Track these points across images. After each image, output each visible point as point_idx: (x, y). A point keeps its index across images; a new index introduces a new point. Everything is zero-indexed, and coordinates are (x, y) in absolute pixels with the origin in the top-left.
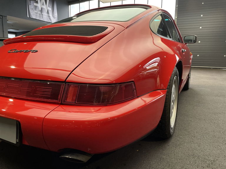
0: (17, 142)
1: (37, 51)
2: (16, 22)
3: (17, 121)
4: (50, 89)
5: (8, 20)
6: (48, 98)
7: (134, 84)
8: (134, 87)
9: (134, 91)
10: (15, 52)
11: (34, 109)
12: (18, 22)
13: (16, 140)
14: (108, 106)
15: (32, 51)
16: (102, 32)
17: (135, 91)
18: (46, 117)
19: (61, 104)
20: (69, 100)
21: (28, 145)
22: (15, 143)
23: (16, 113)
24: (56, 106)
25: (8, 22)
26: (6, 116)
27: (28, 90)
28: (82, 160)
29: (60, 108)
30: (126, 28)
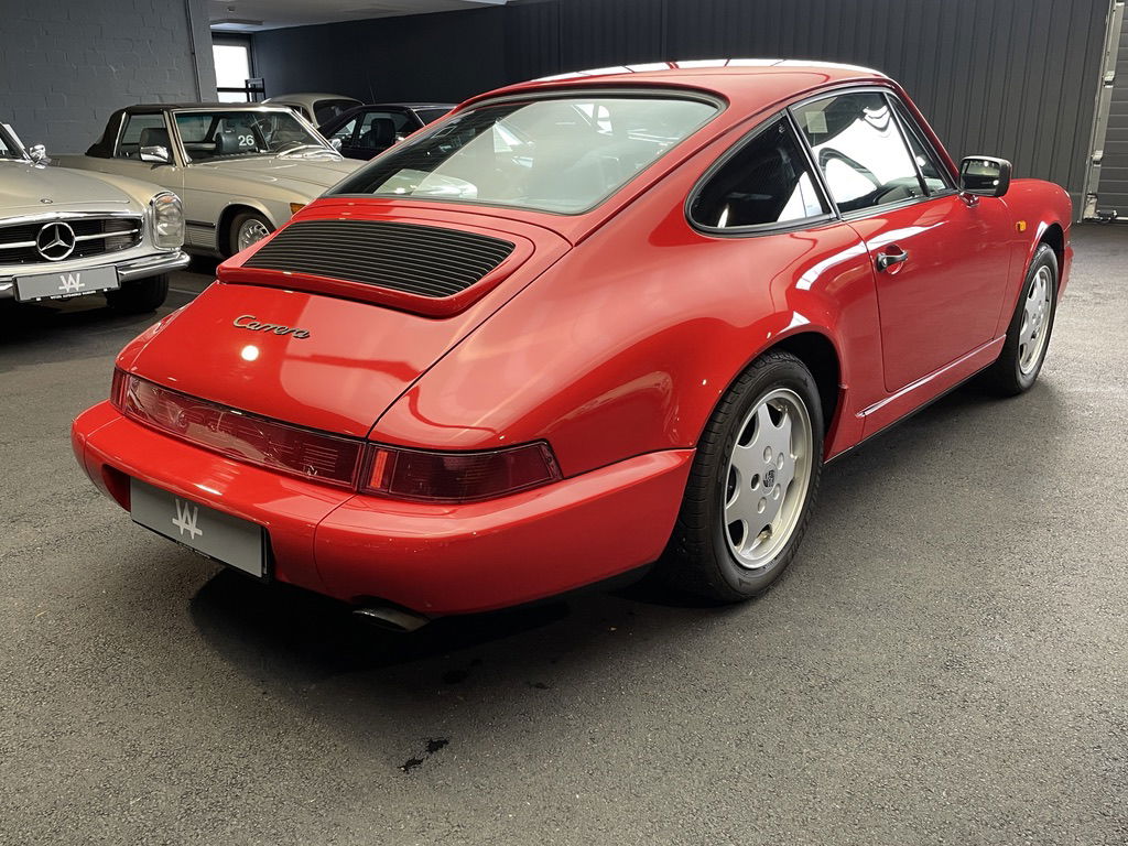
0: (263, 574)
1: (307, 336)
3: (262, 527)
4: (334, 453)
6: (331, 476)
7: (549, 445)
8: (548, 454)
9: (548, 462)
10: (252, 328)
11: (303, 497)
13: (262, 570)
15: (294, 334)
17: (552, 463)
18: (321, 524)
19: (358, 493)
20: (376, 484)
21: (287, 581)
22: (260, 576)
23: (256, 505)
24: (346, 497)
26: (224, 507)
27: (285, 449)
28: (399, 623)
29: (356, 501)
30: (577, 244)
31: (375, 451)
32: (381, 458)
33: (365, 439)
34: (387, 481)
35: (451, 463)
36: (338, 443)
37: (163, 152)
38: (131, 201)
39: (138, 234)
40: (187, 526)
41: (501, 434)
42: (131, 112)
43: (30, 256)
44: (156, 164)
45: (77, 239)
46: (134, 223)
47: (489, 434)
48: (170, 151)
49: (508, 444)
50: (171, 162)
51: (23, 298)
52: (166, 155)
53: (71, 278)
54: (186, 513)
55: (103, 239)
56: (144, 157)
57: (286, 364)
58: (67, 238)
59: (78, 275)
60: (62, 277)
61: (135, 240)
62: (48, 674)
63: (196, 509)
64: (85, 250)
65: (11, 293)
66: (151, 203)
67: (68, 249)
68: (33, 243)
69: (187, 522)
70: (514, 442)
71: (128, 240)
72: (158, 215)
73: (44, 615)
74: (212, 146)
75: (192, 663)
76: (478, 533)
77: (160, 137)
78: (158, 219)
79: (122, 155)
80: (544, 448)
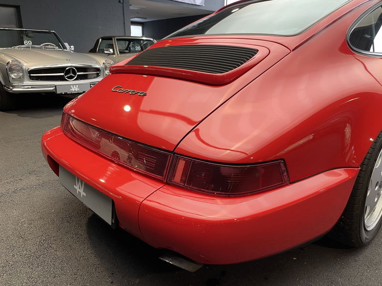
0: (112, 223)
1: (145, 95)
2: (143, 7)
4: (155, 159)
5: (131, 5)
7: (285, 163)
8: (284, 168)
9: (283, 173)
10: (120, 92)
12: (145, 7)
13: (112, 220)
14: (232, 198)
15: (139, 94)
16: (239, 66)
17: (285, 174)
18: (144, 202)
19: (167, 184)
22: (110, 224)
25: (131, 8)
30: (293, 50)
31: (178, 159)
32: (181, 164)
33: (173, 152)
34: (184, 179)
35: (225, 171)
36: (157, 153)
37: (111, 50)
38: (97, 63)
39: (99, 73)
40: (80, 190)
41: (251, 156)
42: (103, 39)
43: (61, 79)
44: (109, 54)
45: (78, 73)
46: (98, 69)
47: (243, 156)
48: (114, 50)
49: (256, 162)
50: (113, 54)
51: (58, 93)
52: (112, 52)
53: (75, 86)
54: (80, 184)
55: (87, 74)
56: (106, 52)
57: (140, 114)
58: (74, 73)
59: (77, 86)
60: (72, 86)
61: (98, 75)
62: (13, 256)
63: (84, 182)
64: (80, 77)
65: (54, 91)
66: (104, 63)
67: (75, 77)
68: (63, 74)
69: (80, 188)
70: (260, 161)
71: (96, 75)
72: (106, 68)
73: (25, 221)
74: (128, 51)
75: (80, 257)
76: (237, 219)
77: (111, 46)
78: (106, 69)
79: (99, 52)
80: (282, 165)
